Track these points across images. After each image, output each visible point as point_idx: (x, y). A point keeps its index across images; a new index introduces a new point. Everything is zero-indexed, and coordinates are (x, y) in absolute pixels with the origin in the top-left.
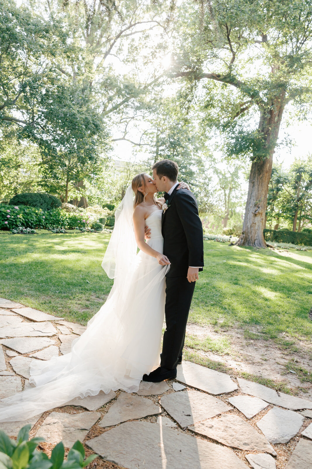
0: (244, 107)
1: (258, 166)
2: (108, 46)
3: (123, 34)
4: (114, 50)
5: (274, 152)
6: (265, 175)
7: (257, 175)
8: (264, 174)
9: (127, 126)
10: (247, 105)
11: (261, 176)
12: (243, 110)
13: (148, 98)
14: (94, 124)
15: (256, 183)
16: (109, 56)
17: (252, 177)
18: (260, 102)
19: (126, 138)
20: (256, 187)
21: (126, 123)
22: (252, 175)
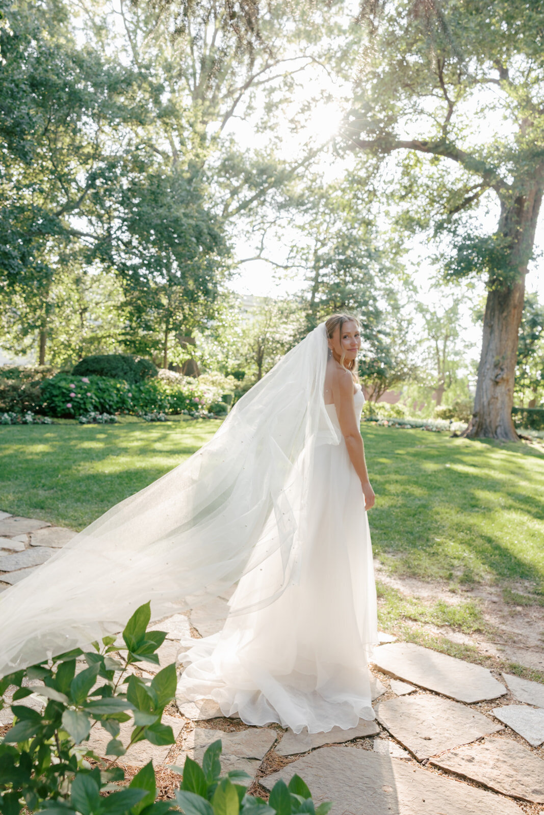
0: (471, 194)
1: (499, 297)
2: (230, 102)
3: (255, 80)
4: (240, 109)
5: (528, 271)
6: (513, 311)
7: (497, 313)
8: (510, 311)
9: (263, 235)
10: (475, 191)
11: (505, 314)
12: (469, 200)
13: (298, 188)
14: (209, 234)
15: (496, 327)
16: (231, 119)
17: (488, 317)
18: (499, 185)
19: (262, 256)
20: (497, 333)
21: (262, 232)
22: (489, 312)
